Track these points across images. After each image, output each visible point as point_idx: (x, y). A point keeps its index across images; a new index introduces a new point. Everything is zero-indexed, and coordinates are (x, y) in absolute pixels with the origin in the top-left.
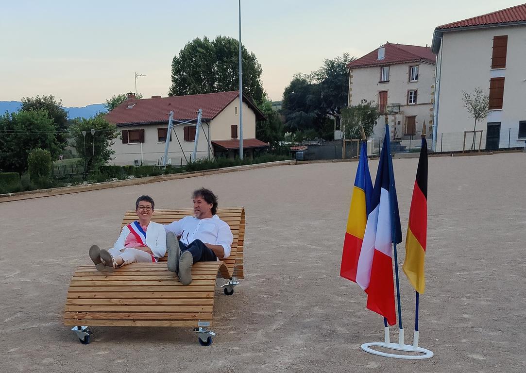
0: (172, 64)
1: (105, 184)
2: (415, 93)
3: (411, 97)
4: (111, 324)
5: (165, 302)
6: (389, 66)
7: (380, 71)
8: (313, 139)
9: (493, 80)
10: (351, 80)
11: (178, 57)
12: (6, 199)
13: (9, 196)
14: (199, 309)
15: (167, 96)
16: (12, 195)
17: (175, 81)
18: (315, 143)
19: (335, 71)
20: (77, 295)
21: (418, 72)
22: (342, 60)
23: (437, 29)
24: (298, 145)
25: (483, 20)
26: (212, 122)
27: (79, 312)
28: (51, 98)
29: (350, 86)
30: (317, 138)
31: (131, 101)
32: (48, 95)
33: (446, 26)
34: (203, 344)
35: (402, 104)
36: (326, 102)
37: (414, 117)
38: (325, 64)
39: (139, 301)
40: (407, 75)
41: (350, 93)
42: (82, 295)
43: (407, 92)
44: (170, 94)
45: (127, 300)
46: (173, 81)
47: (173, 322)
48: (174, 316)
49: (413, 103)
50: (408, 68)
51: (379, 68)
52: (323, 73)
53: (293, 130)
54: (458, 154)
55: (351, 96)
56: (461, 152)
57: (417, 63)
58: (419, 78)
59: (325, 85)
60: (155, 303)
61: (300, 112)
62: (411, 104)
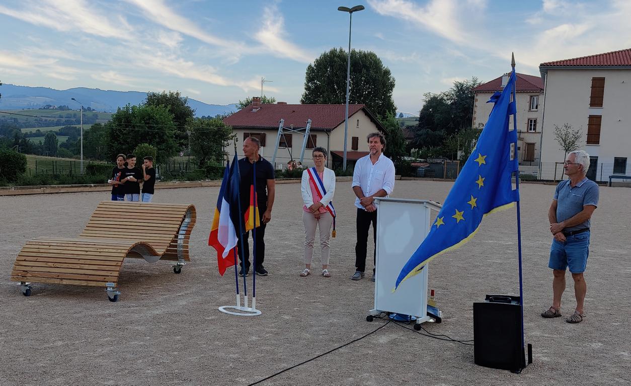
0: (306, 71)
1: (194, 183)
2: (535, 121)
3: (531, 125)
4: (45, 281)
5: (86, 267)
8: (437, 157)
9: (591, 117)
10: (476, 103)
11: (313, 65)
12: (87, 189)
13: (91, 186)
14: (108, 273)
15: (300, 103)
16: (94, 186)
17: (308, 88)
18: (439, 161)
19: (464, 93)
20: (23, 258)
21: (538, 102)
22: (471, 83)
23: (541, 65)
24: (421, 162)
25: (583, 62)
26: (332, 132)
27: (24, 271)
28: (177, 94)
29: (475, 109)
30: (441, 157)
31: (256, 105)
32: (174, 91)
33: (550, 63)
34: (112, 300)
35: (522, 131)
36: (453, 123)
37: (534, 144)
38: (454, 85)
39: (68, 266)
40: (528, 104)
41: (474, 115)
42: (27, 258)
43: (527, 119)
44: (302, 101)
45: (59, 264)
46: (306, 89)
47: (89, 282)
48: (90, 278)
49: (532, 131)
50: (528, 97)
52: (453, 94)
53: (420, 147)
54: (549, 183)
55: (475, 119)
56: (553, 181)
57: (537, 94)
58: (539, 107)
59: (454, 107)
60: (79, 267)
61: (427, 129)
62: (531, 131)
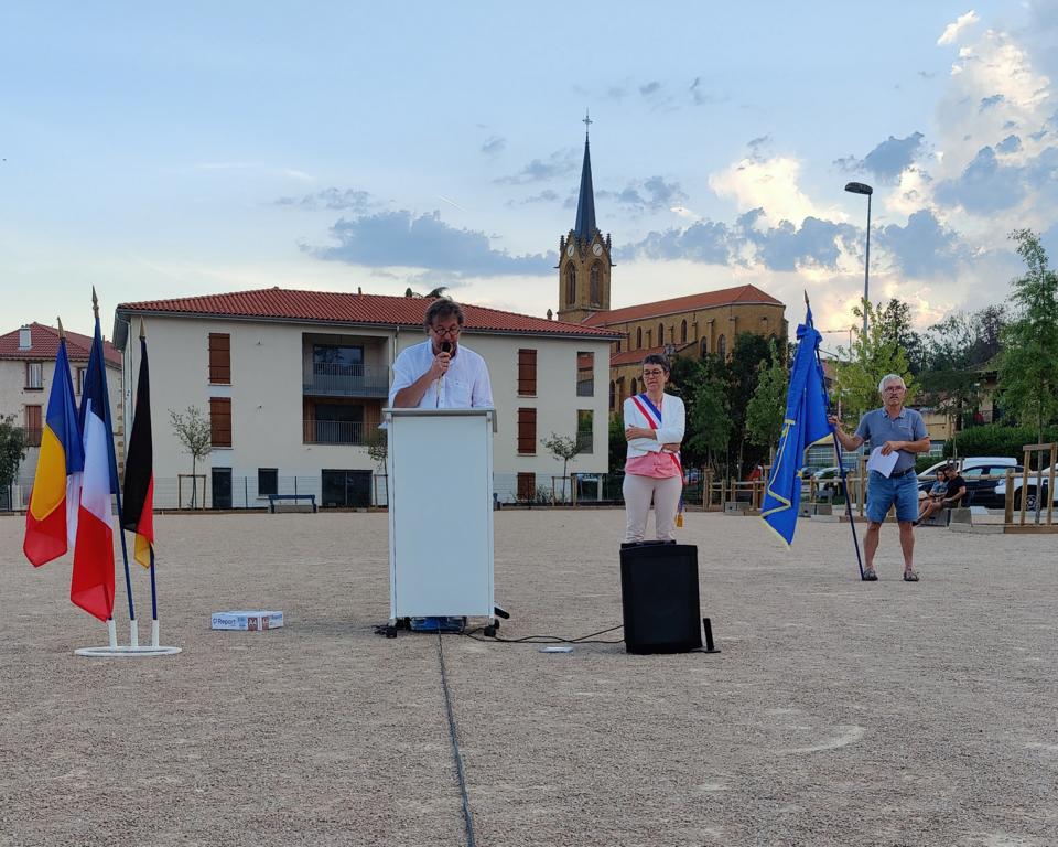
6: (41, 362)
7: (24, 370)
9: (214, 400)
23: (119, 307)
25: (190, 305)
51: (23, 364)
54: (171, 512)
56: (176, 510)
